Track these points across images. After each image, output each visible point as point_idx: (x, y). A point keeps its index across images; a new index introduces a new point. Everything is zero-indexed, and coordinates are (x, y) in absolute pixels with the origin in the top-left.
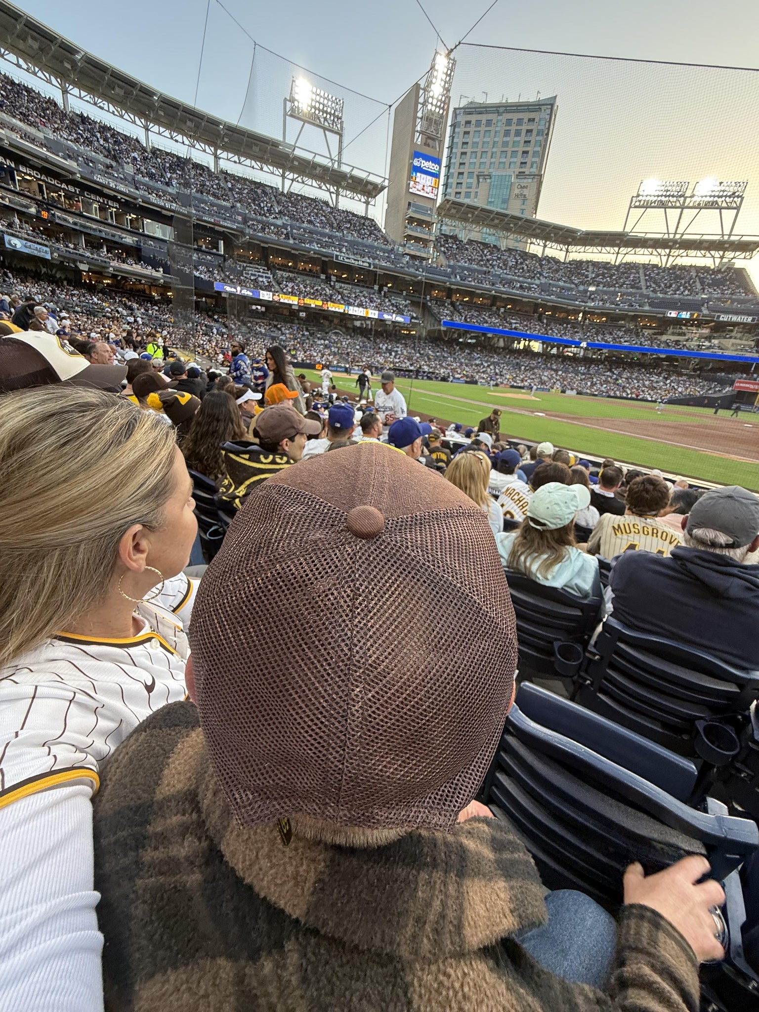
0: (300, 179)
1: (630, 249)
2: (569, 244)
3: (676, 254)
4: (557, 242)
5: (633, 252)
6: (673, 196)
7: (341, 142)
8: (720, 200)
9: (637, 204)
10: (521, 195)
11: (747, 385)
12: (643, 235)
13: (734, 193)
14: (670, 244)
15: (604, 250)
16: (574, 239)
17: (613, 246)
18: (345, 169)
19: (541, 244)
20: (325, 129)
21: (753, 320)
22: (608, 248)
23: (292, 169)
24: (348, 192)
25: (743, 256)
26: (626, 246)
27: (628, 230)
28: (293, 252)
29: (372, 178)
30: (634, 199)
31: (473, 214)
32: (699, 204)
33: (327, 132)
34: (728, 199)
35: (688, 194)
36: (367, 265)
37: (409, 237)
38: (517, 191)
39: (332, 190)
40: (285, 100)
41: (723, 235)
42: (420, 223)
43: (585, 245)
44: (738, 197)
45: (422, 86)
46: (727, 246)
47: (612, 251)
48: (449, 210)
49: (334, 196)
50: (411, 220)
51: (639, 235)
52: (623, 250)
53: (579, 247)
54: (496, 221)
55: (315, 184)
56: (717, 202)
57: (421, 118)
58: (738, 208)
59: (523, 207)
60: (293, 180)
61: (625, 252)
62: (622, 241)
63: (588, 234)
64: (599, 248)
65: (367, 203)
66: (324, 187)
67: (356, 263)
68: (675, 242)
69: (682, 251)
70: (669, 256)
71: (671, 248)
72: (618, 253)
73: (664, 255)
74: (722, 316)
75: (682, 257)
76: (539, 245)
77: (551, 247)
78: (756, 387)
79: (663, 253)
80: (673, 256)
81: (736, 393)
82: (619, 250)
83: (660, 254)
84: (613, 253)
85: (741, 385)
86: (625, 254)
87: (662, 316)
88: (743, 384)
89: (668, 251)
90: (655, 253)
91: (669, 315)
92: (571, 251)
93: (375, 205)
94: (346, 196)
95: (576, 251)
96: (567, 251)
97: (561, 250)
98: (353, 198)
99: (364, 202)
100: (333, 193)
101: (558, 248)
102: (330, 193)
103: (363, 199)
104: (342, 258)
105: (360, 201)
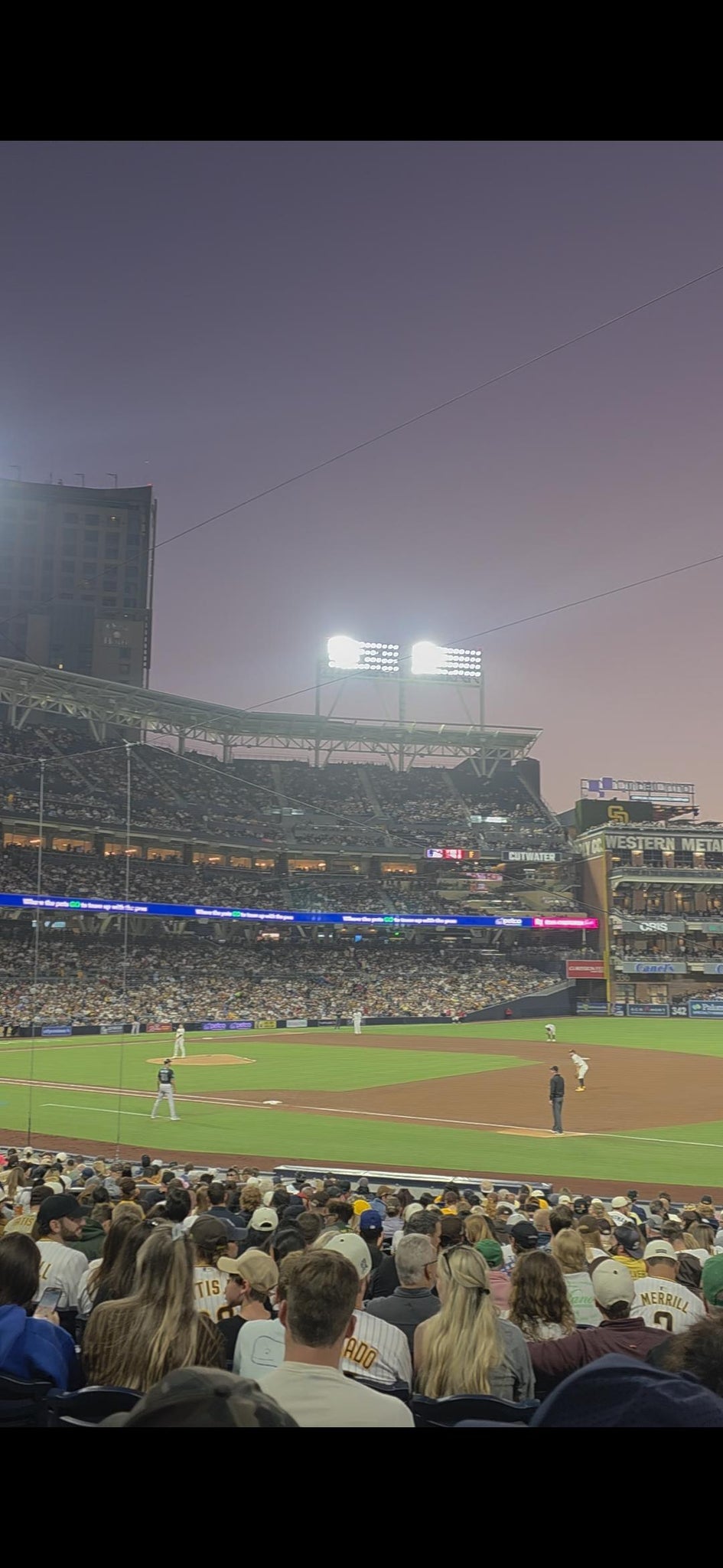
1: (336, 743)
2: (227, 733)
3: (412, 751)
4: (204, 728)
5: (342, 747)
11: (586, 969)
12: (353, 722)
14: (398, 736)
15: (292, 744)
16: (235, 724)
17: (307, 737)
19: (175, 731)
22: (299, 741)
26: (328, 737)
27: (324, 713)
41: (474, 726)
43: (256, 734)
44: (476, 670)
46: (483, 740)
51: (345, 721)
52: (325, 744)
53: (246, 738)
58: (481, 686)
61: (327, 746)
62: (319, 729)
63: (257, 717)
64: (283, 740)
68: (404, 733)
69: (419, 747)
70: (401, 753)
71: (400, 741)
72: (317, 749)
73: (395, 753)
74: (511, 853)
75: (422, 755)
76: (170, 733)
77: (195, 737)
78: (599, 969)
79: (392, 750)
80: (409, 755)
81: (574, 985)
82: (318, 743)
83: (387, 752)
84: (310, 749)
85: (577, 968)
86: (330, 751)
87: (418, 857)
88: (580, 967)
89: (397, 746)
90: (378, 749)
91: (429, 856)
92: (233, 743)
95: (242, 744)
96: (226, 744)
97: (214, 741)
101: (209, 738)
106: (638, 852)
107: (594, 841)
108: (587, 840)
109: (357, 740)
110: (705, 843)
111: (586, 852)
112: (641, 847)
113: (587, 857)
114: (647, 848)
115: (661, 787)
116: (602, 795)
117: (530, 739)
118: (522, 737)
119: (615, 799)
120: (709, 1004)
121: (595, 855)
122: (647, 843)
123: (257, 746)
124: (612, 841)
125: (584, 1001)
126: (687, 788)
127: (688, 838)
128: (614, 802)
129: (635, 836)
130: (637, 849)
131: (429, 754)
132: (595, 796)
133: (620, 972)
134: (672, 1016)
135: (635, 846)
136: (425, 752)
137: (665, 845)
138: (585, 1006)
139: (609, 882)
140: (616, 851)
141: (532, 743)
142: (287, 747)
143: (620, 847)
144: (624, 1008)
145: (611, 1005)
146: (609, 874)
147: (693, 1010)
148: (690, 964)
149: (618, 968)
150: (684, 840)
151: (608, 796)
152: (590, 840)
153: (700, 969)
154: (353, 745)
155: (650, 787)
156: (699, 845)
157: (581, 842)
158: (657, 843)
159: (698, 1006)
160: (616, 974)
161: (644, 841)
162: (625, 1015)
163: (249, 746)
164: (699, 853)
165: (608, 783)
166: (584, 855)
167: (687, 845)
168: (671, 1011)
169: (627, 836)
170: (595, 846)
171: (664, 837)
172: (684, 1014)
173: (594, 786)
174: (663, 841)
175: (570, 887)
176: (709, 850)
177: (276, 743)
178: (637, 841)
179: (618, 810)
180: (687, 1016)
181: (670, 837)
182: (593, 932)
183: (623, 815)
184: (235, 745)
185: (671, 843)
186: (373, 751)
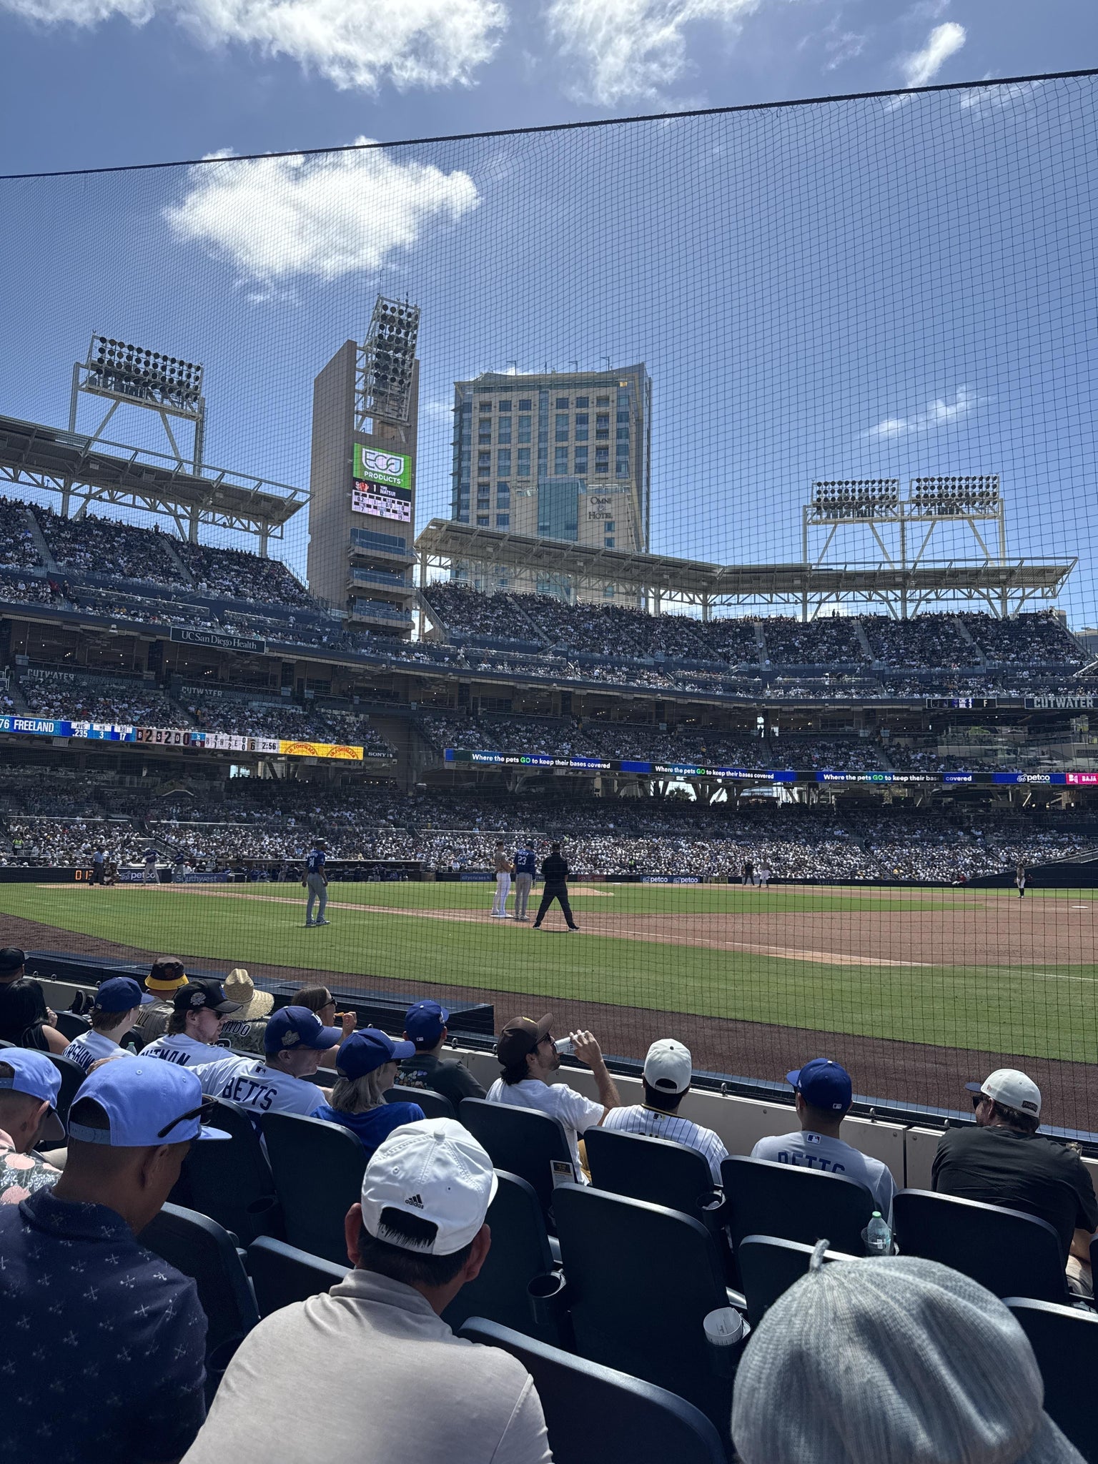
0: (105, 495)
1: (825, 595)
2: (706, 591)
3: (917, 597)
4: (679, 588)
5: (833, 597)
7: (200, 431)
9: (817, 518)
10: (601, 514)
12: (841, 567)
14: (899, 580)
15: (776, 598)
16: (712, 581)
17: (792, 590)
18: (209, 475)
19: (650, 593)
20: (163, 411)
21: (1095, 702)
22: (784, 596)
23: (86, 477)
24: (218, 516)
25: (1038, 593)
26: (817, 588)
28: (65, 627)
29: (268, 490)
30: (809, 511)
31: (496, 547)
32: (929, 513)
33: (167, 415)
35: (904, 498)
36: (254, 646)
37: (359, 592)
38: (591, 508)
39: (180, 511)
40: (78, 365)
41: (991, 560)
42: (383, 565)
43: (736, 591)
45: (360, 345)
46: (1003, 577)
47: (792, 599)
48: (445, 541)
49: (186, 524)
50: (359, 562)
51: (834, 567)
52: (814, 597)
53: (725, 597)
54: (546, 558)
56: (959, 510)
57: (364, 393)
58: (999, 516)
59: (610, 535)
60: (88, 497)
61: (817, 598)
62: (804, 579)
63: (737, 571)
64: (767, 596)
65: (264, 534)
66: (161, 507)
67: (226, 642)
68: (905, 575)
69: (924, 592)
70: (904, 600)
71: (903, 587)
72: (805, 602)
73: (895, 600)
74: (1037, 699)
75: (929, 601)
77: (671, 599)
79: (891, 597)
80: (912, 601)
82: (805, 596)
83: (886, 600)
84: (796, 603)
86: (820, 603)
87: (920, 708)
89: (898, 592)
90: (875, 597)
92: (712, 603)
93: (281, 538)
94: (213, 522)
95: (722, 604)
96: (705, 604)
97: (692, 602)
98: (231, 526)
99: (255, 532)
100: (184, 517)
101: (686, 598)
102: (177, 517)
103: (253, 527)
104: (188, 635)
105: (247, 529)
109: (848, 589)
117: (1062, 571)
118: (1053, 569)
123: (738, 604)
131: (938, 598)
136: (932, 596)
141: (1066, 576)
142: (771, 603)
154: (847, 595)
163: (730, 605)
177: (759, 599)
184: (715, 605)
186: (870, 600)
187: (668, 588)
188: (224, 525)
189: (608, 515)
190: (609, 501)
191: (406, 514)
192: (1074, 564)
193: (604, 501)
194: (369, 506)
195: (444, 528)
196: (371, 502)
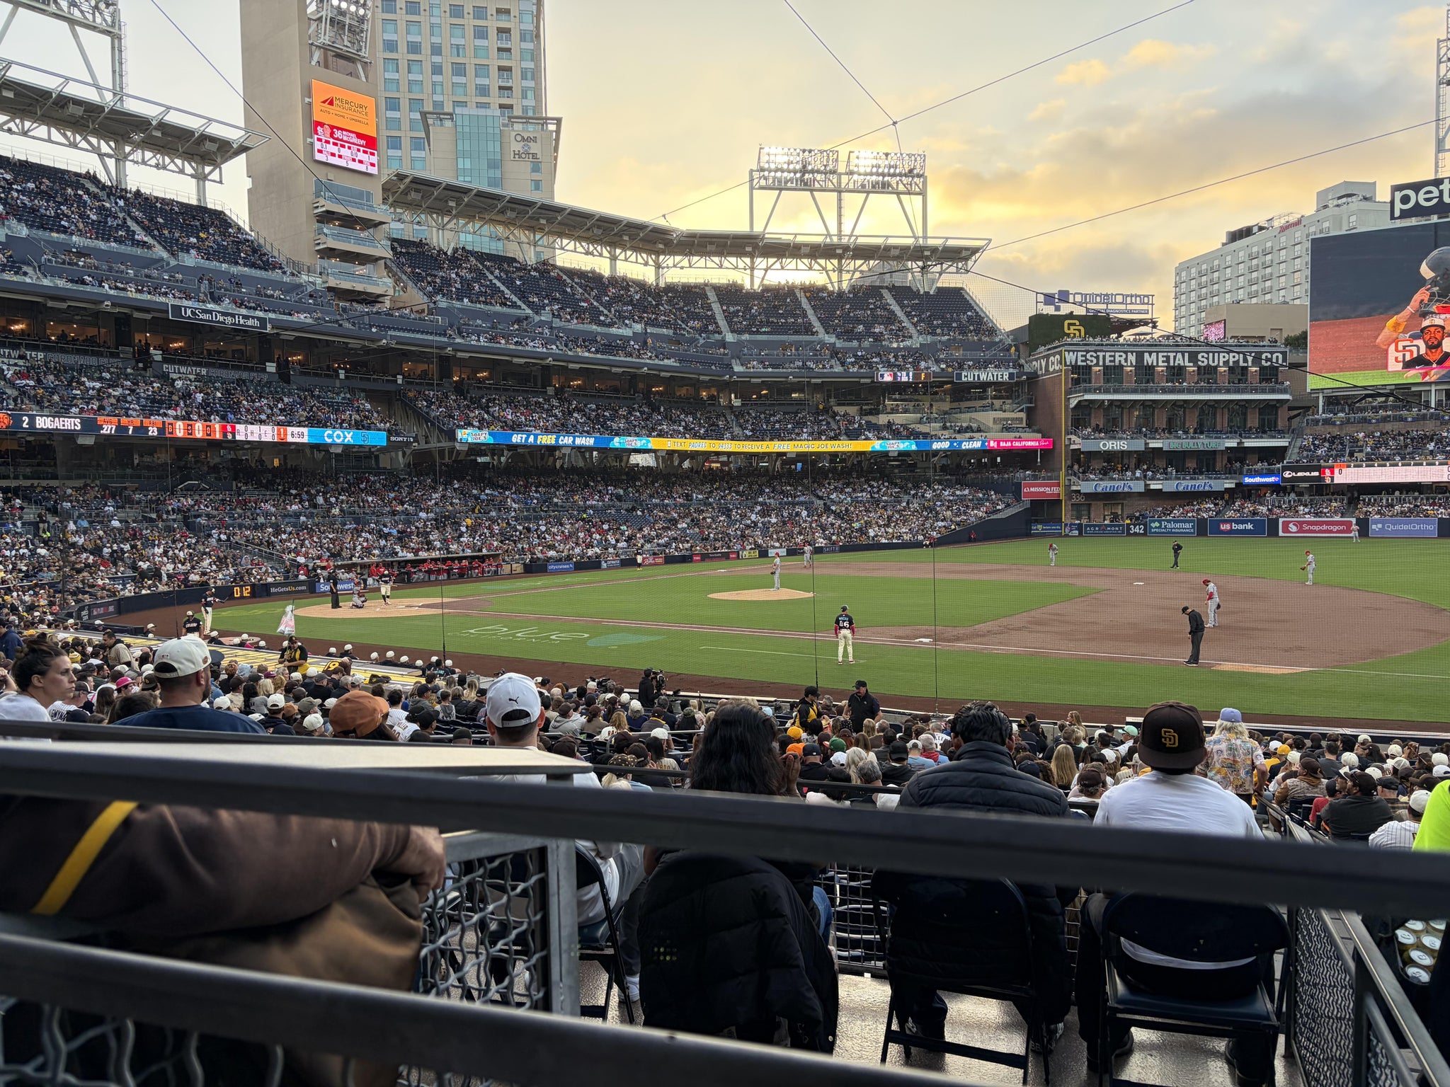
1: (771, 260)
2: (658, 253)
3: (851, 267)
4: (636, 249)
5: (778, 265)
6: (818, 172)
7: (116, 50)
8: (893, 181)
9: (763, 182)
10: (527, 154)
11: (1042, 489)
12: (791, 237)
13: (911, 171)
14: (837, 251)
15: (726, 264)
16: (667, 243)
17: (740, 253)
18: (132, 106)
19: (606, 253)
20: (72, 22)
21: (1011, 375)
22: (733, 260)
24: (148, 155)
25: (953, 269)
26: (765, 256)
27: (758, 228)
28: (50, 304)
29: (215, 130)
30: (756, 175)
31: (459, 201)
32: (863, 186)
33: (78, 28)
34: (905, 180)
35: (842, 168)
36: (257, 323)
37: (329, 253)
38: (517, 147)
39: (105, 149)
41: (916, 238)
42: (349, 222)
43: (689, 254)
44: (919, 176)
46: (927, 253)
47: (741, 265)
48: (405, 192)
49: (111, 163)
50: (327, 217)
52: (761, 262)
53: (678, 258)
54: (512, 214)
55: (56, 135)
56: (889, 185)
57: (318, 20)
58: (923, 193)
59: (536, 176)
61: (763, 265)
62: (755, 247)
63: (692, 236)
64: (716, 259)
65: (201, 178)
66: (84, 144)
67: (229, 320)
68: (846, 248)
69: (859, 262)
70: (840, 270)
71: (840, 257)
72: (752, 269)
73: (834, 271)
74: (964, 373)
75: (861, 272)
76: (601, 255)
77: (626, 260)
78: (1055, 490)
79: (830, 267)
80: (848, 271)
81: (1029, 506)
82: (753, 263)
83: (824, 269)
84: (744, 268)
85: (1032, 489)
86: (766, 270)
87: (868, 381)
88: (1035, 488)
89: (835, 262)
90: (816, 267)
91: (880, 380)
92: (665, 265)
93: (221, 182)
94: (144, 162)
95: (675, 266)
96: (658, 266)
97: (646, 264)
98: (164, 168)
99: (192, 176)
100: (109, 156)
101: (640, 260)
102: (101, 156)
103: (189, 170)
104: (189, 312)
105: (182, 171)
106: (1098, 368)
107: (1052, 358)
108: (1043, 357)
109: (793, 257)
110: (1168, 357)
111: (1041, 369)
112: (1101, 363)
113: (1042, 375)
114: (1108, 363)
115: (1119, 299)
116: (1058, 309)
117: (974, 251)
118: (967, 249)
119: (1072, 312)
120: (1169, 521)
121: (1053, 373)
122: (1108, 359)
123: (690, 267)
124: (1070, 358)
125: (1037, 522)
126: (1146, 299)
127: (1150, 353)
128: (1071, 316)
129: (1096, 351)
130: (1097, 365)
131: (869, 271)
132: (1049, 310)
133: (1078, 491)
134: (1129, 534)
135: (1095, 361)
136: (864, 267)
137: (1126, 360)
138: (1040, 527)
139: (1068, 400)
140: (1075, 368)
141: (977, 255)
142: (721, 267)
143: (1079, 363)
144: (1079, 527)
145: (1066, 525)
146: (1069, 392)
147: (1151, 528)
148: (1148, 482)
149: (1074, 488)
150: (1146, 355)
151: (1065, 309)
152: (1047, 357)
153: (1159, 487)
154: (790, 263)
155: (1107, 299)
156: (1161, 359)
157: (1036, 360)
158: (1117, 359)
159: (1157, 524)
160: (1072, 494)
161: (1104, 357)
162: (1080, 534)
163: (682, 268)
164: (1161, 367)
165: (1064, 296)
166: (1039, 373)
167: (1149, 359)
168: (1129, 529)
169: (1088, 352)
170: (1053, 363)
171: (1126, 353)
172: (1142, 532)
173: (1049, 299)
174: (1124, 356)
175: (1024, 406)
176: (1172, 364)
177: (709, 263)
178: (1097, 358)
179: (1074, 324)
180: (1145, 534)
181: (1132, 352)
182: (1048, 453)
183: (1079, 330)
184: (667, 267)
185: (1132, 358)
186: (811, 269)
187: (624, 249)
188: (157, 166)
189: (534, 156)
190: (535, 140)
191: (373, 165)
192: (988, 245)
193: (529, 139)
194: (333, 155)
195: (407, 180)
196: (335, 149)
